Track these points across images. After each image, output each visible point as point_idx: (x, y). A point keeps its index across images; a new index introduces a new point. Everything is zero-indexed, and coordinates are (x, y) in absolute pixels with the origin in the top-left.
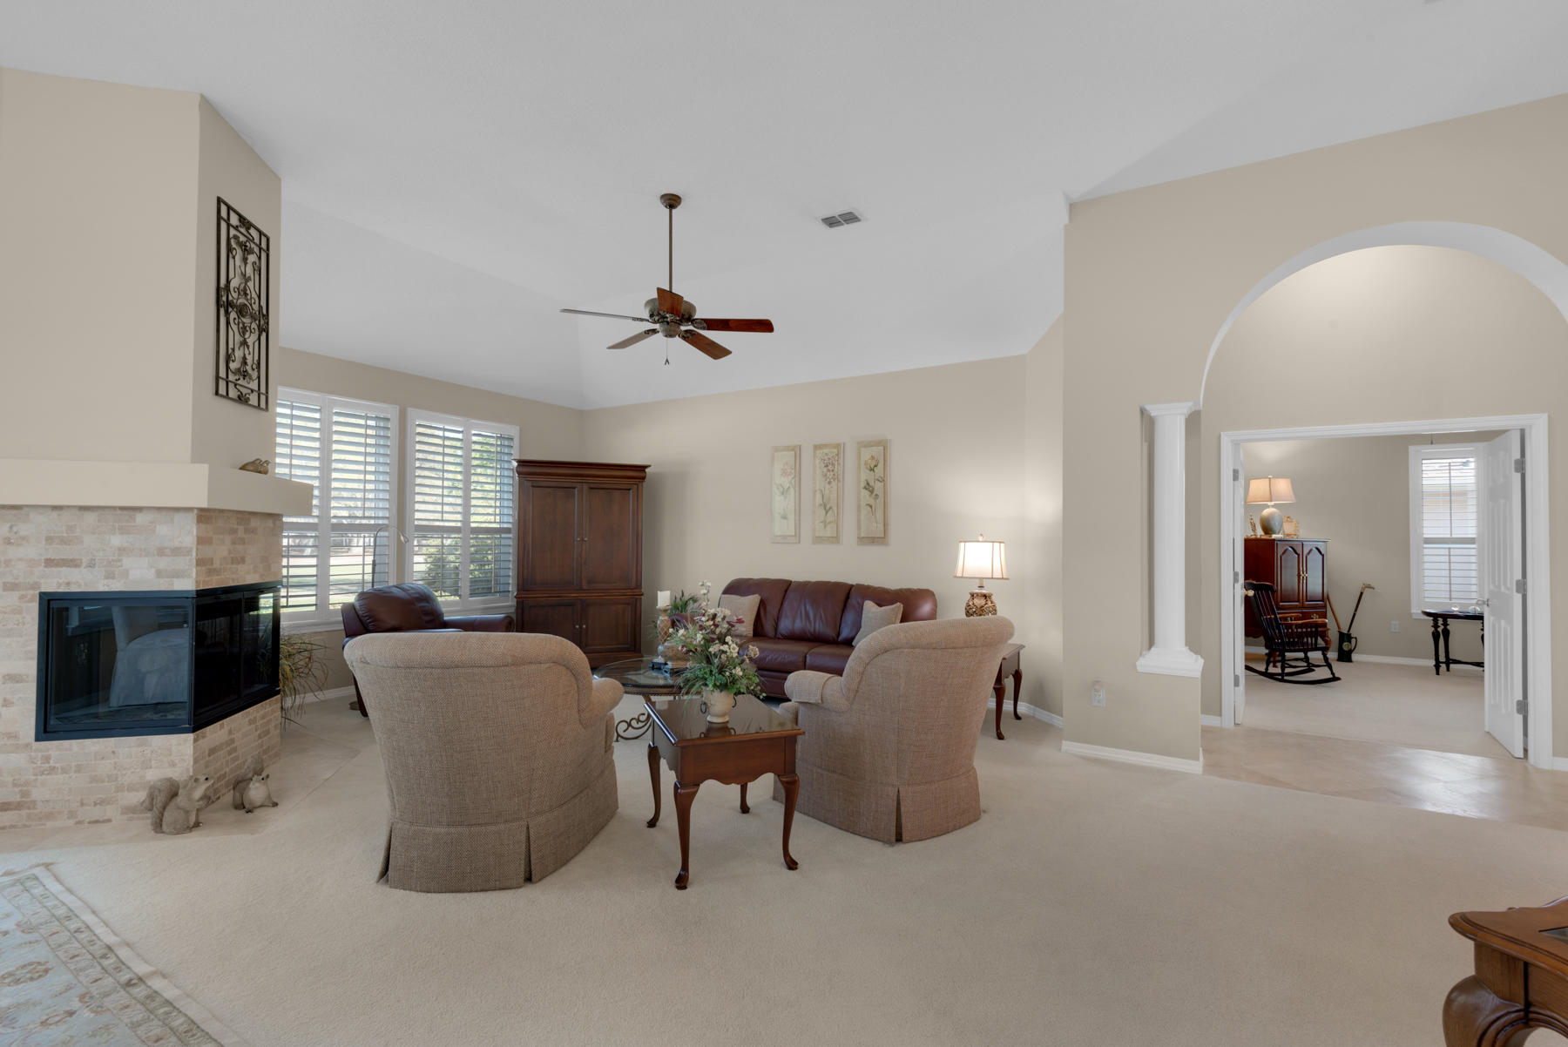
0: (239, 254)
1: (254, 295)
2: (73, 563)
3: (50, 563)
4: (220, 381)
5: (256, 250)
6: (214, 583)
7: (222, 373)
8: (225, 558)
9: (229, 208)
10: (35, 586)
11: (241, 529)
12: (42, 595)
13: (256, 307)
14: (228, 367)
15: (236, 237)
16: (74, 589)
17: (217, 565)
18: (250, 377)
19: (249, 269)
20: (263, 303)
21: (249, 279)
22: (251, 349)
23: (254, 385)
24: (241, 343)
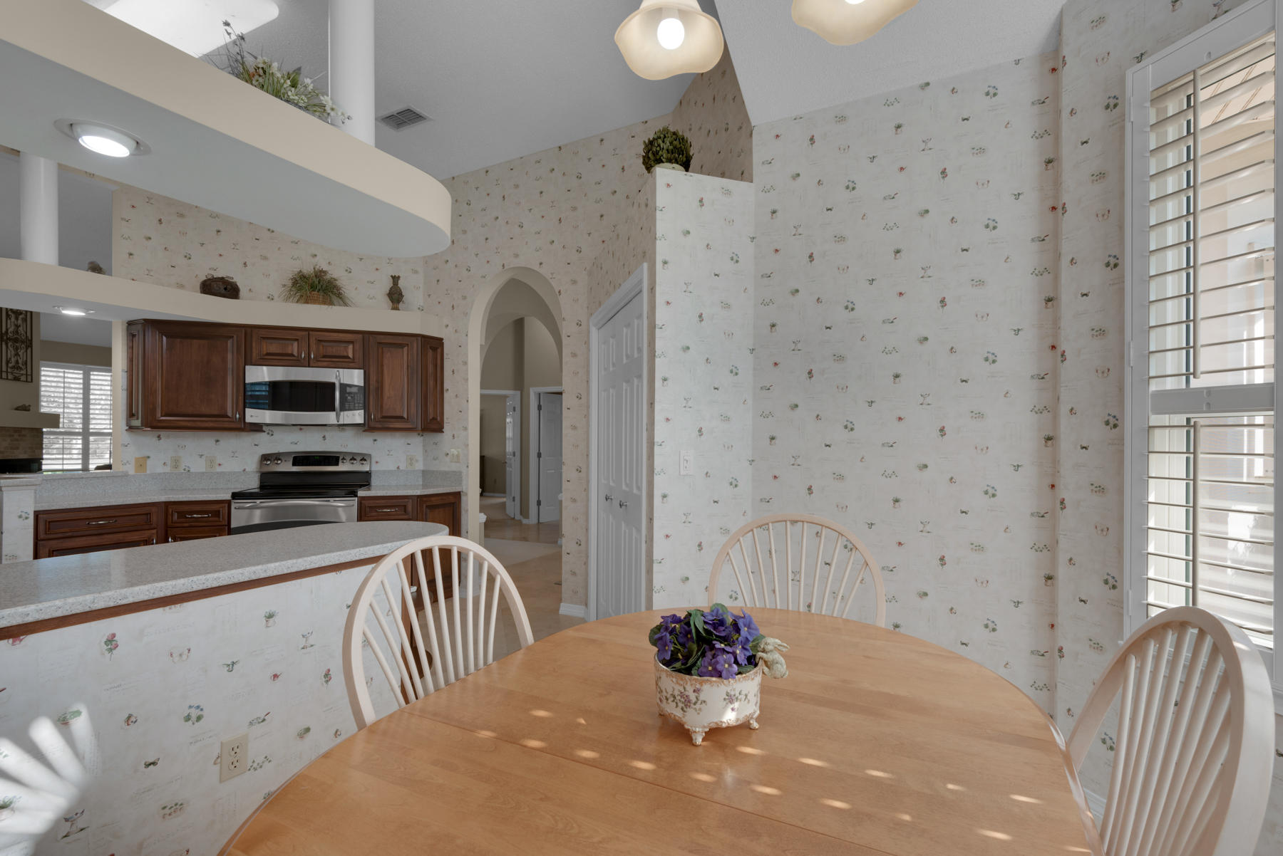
1: (23, 332)
8: (6, 447)
11: (16, 435)
13: (24, 337)
14: (7, 365)
18: (21, 368)
19: (20, 322)
20: (29, 334)
21: (20, 326)
22: (21, 356)
23: (24, 372)
24: (16, 355)
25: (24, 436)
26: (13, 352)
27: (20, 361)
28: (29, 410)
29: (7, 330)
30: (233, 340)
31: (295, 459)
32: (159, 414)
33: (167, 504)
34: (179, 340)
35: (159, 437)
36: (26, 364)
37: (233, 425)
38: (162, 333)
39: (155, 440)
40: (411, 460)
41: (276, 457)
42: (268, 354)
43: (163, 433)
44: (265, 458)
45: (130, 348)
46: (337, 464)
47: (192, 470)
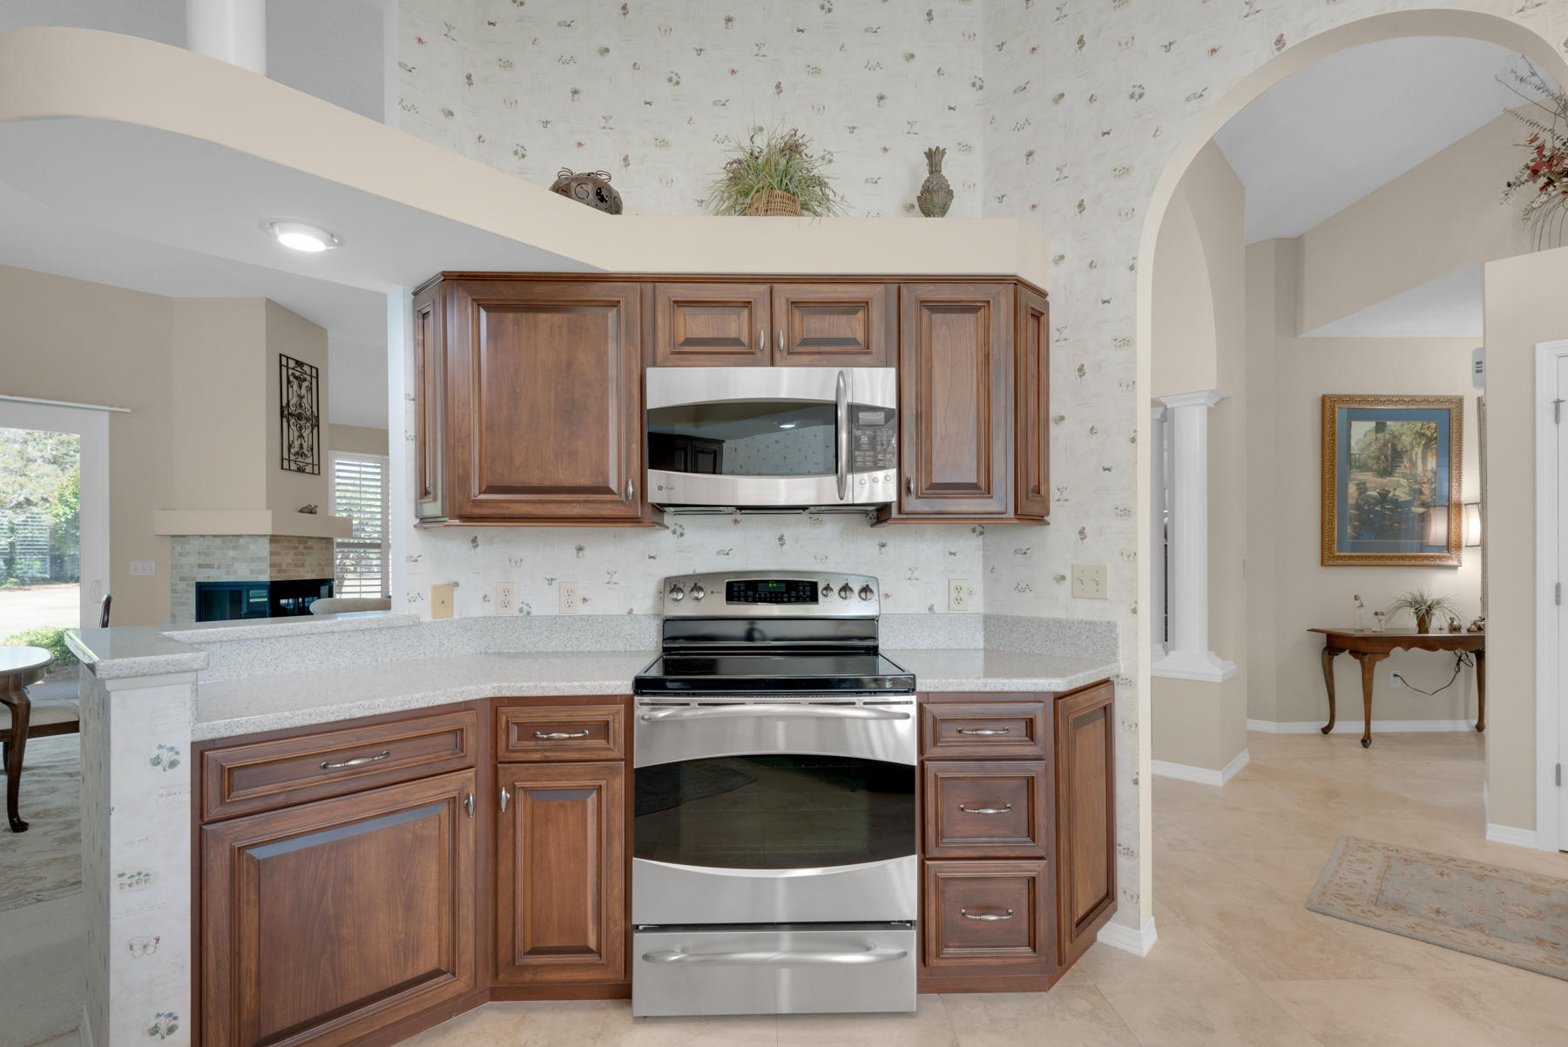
0: (295, 383)
1: (307, 406)
2: (210, 566)
3: (200, 566)
4: (284, 461)
5: (309, 378)
6: (282, 577)
7: (286, 456)
8: (289, 564)
9: (288, 358)
10: (194, 578)
11: (301, 546)
12: (197, 583)
13: (309, 413)
14: (289, 450)
15: (293, 374)
16: (212, 580)
17: (284, 567)
18: (306, 456)
19: (303, 391)
20: (315, 409)
21: (304, 397)
22: (306, 439)
23: (309, 460)
24: (299, 437)
25: (311, 548)
26: (296, 434)
27: (305, 446)
28: (315, 513)
29: (288, 402)
30: (619, 313)
31: (730, 586)
32: (475, 489)
33: (497, 705)
34: (510, 316)
35: (474, 540)
36: (312, 449)
37: (619, 511)
38: (480, 303)
39: (467, 546)
40: (957, 593)
41: (697, 583)
42: (689, 342)
43: (481, 530)
44: (673, 585)
45: (421, 345)
46: (814, 599)
47: (534, 613)
